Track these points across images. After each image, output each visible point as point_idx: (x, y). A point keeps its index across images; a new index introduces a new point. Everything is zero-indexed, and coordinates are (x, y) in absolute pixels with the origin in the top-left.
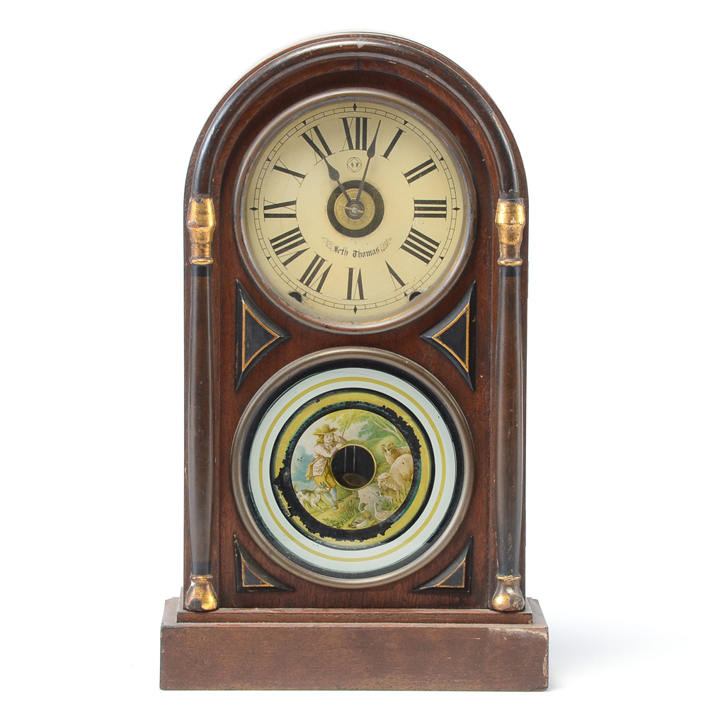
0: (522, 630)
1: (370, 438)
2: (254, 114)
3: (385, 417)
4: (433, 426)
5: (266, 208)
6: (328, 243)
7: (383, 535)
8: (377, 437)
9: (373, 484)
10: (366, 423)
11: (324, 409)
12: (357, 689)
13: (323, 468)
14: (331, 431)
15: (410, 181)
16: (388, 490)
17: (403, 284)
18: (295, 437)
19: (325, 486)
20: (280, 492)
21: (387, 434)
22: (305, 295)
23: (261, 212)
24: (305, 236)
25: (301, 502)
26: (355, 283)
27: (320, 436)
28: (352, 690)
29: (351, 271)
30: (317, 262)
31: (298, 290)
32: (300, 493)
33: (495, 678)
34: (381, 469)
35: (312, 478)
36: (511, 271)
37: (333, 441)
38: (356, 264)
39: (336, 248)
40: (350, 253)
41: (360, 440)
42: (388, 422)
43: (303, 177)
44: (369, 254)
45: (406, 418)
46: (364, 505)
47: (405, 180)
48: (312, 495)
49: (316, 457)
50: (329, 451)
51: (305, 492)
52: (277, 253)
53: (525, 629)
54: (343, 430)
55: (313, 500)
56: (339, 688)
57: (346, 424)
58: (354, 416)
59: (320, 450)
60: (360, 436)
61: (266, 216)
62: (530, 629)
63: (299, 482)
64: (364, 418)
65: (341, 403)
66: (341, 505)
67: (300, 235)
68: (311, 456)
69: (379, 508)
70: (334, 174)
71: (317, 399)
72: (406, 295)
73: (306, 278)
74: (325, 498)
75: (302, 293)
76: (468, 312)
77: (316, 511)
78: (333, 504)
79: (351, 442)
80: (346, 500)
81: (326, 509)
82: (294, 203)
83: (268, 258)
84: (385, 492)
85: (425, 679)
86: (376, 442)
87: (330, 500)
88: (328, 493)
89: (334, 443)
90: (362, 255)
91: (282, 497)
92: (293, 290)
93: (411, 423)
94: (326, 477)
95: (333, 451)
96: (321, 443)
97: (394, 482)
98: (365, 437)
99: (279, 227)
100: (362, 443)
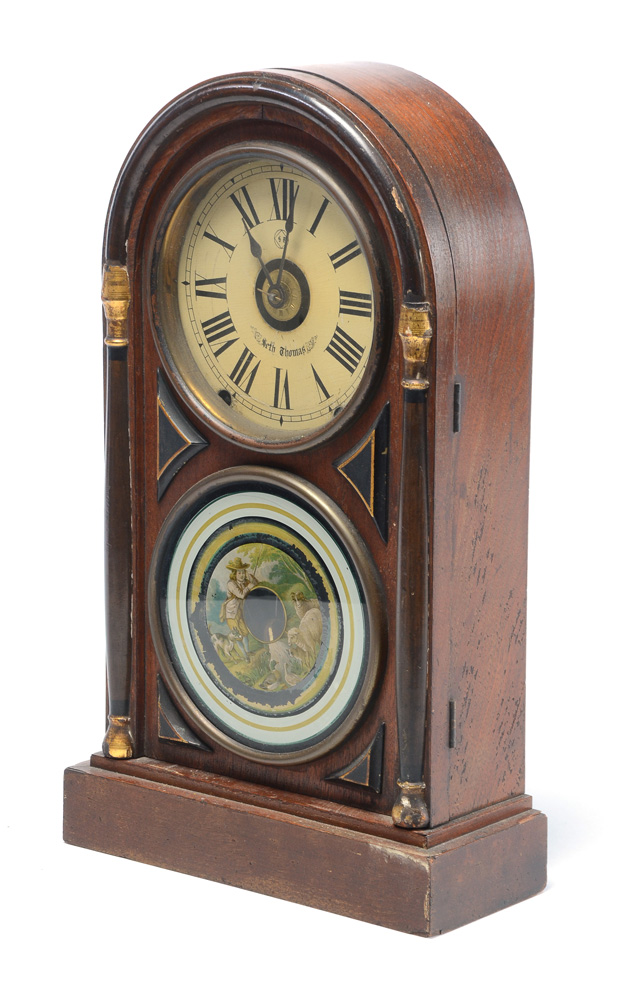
0: (403, 855)
1: (280, 583)
2: (164, 166)
3: (295, 559)
4: (342, 578)
5: (198, 283)
6: (257, 335)
7: (293, 703)
8: (287, 582)
9: (283, 640)
10: (277, 563)
11: (237, 538)
12: (241, 887)
13: (235, 610)
14: (244, 566)
15: (336, 266)
16: (298, 649)
17: (328, 396)
18: (209, 568)
19: (238, 633)
20: (196, 632)
21: (297, 580)
22: (234, 395)
23: (193, 288)
24: (235, 323)
25: (215, 647)
26: (282, 387)
27: (233, 570)
28: (236, 886)
29: (278, 371)
30: (247, 356)
31: (228, 389)
32: (214, 636)
33: (376, 908)
34: (291, 622)
35: (225, 620)
36: (414, 396)
37: (245, 580)
38: (284, 363)
39: (264, 341)
40: (278, 350)
41: (270, 582)
42: (298, 566)
43: (232, 248)
44: (296, 353)
45: (315, 564)
46: (275, 663)
47: (330, 264)
48: (226, 641)
49: (229, 596)
50: (241, 590)
51: (220, 636)
52: (210, 340)
53: (406, 853)
54: (255, 567)
55: (227, 647)
56: (224, 881)
57: (258, 561)
58: (265, 552)
59: (232, 587)
60: (271, 578)
61: (199, 293)
62: (412, 855)
63: (213, 623)
64: (275, 557)
65: (253, 535)
66: (253, 658)
67: (230, 321)
68: (225, 594)
69: (289, 670)
70: (255, 249)
71: (231, 525)
72: (330, 410)
73: (236, 375)
74: (238, 647)
75: (232, 393)
76: (373, 441)
77: (230, 661)
78: (245, 656)
79: (262, 583)
80: (258, 653)
81: (239, 661)
82: (223, 280)
83: (200, 345)
84: (294, 652)
85: (306, 892)
86: (286, 588)
87: (242, 649)
88: (241, 641)
89: (246, 582)
90: (290, 353)
91: (197, 638)
92: (223, 388)
93: (320, 571)
94: (239, 622)
95: (245, 591)
96: (233, 579)
97: (303, 641)
98: (275, 580)
99: (209, 308)
100: (273, 587)
